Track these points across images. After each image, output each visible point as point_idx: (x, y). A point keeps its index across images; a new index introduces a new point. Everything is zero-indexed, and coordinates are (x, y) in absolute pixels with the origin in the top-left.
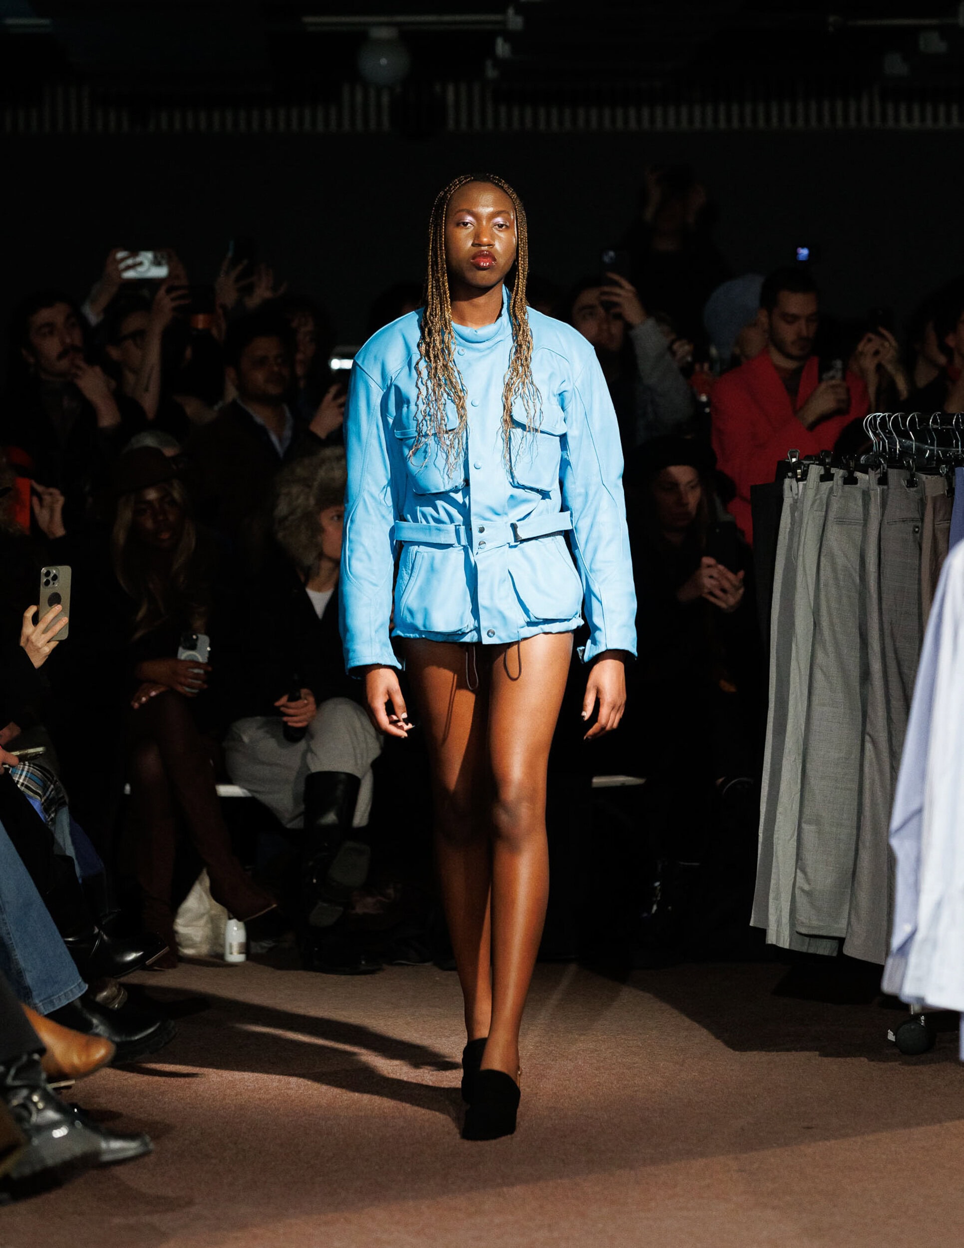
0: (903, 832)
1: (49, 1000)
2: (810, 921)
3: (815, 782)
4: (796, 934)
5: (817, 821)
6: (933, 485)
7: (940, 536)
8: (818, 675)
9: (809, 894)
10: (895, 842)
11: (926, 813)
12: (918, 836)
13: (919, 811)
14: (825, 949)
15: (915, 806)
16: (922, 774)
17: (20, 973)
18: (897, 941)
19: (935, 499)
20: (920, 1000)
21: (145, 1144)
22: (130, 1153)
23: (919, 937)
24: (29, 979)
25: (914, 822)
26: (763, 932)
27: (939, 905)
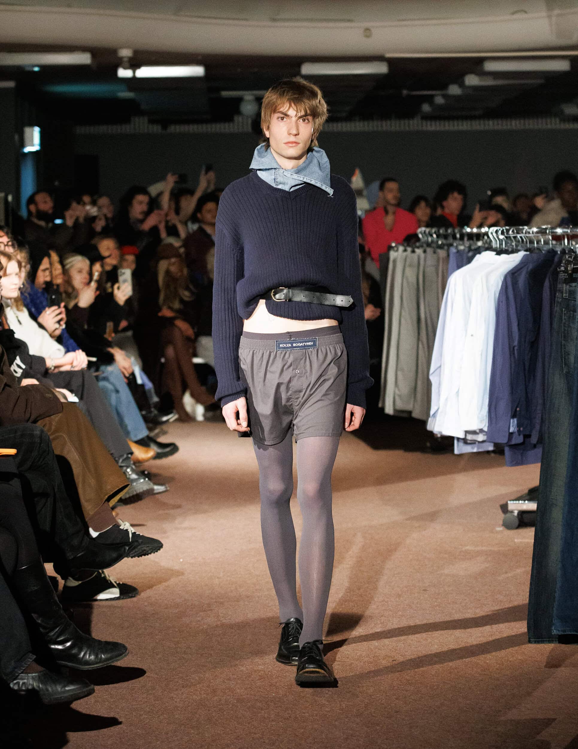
0: (433, 375)
1: (136, 436)
2: (400, 406)
3: (402, 357)
4: (395, 410)
5: (402, 370)
6: (442, 253)
7: (445, 271)
8: (402, 320)
9: (400, 396)
10: (431, 378)
11: (442, 366)
12: (440, 376)
13: (440, 367)
14: (405, 415)
15: (438, 365)
16: (441, 355)
17: (126, 426)
18: (432, 412)
19: (443, 258)
20: (440, 432)
21: (166, 487)
22: (161, 491)
23: (440, 411)
24: (129, 428)
25: (438, 370)
26: (383, 409)
27: (447, 399)
